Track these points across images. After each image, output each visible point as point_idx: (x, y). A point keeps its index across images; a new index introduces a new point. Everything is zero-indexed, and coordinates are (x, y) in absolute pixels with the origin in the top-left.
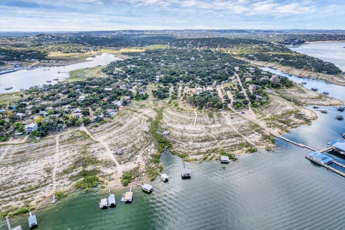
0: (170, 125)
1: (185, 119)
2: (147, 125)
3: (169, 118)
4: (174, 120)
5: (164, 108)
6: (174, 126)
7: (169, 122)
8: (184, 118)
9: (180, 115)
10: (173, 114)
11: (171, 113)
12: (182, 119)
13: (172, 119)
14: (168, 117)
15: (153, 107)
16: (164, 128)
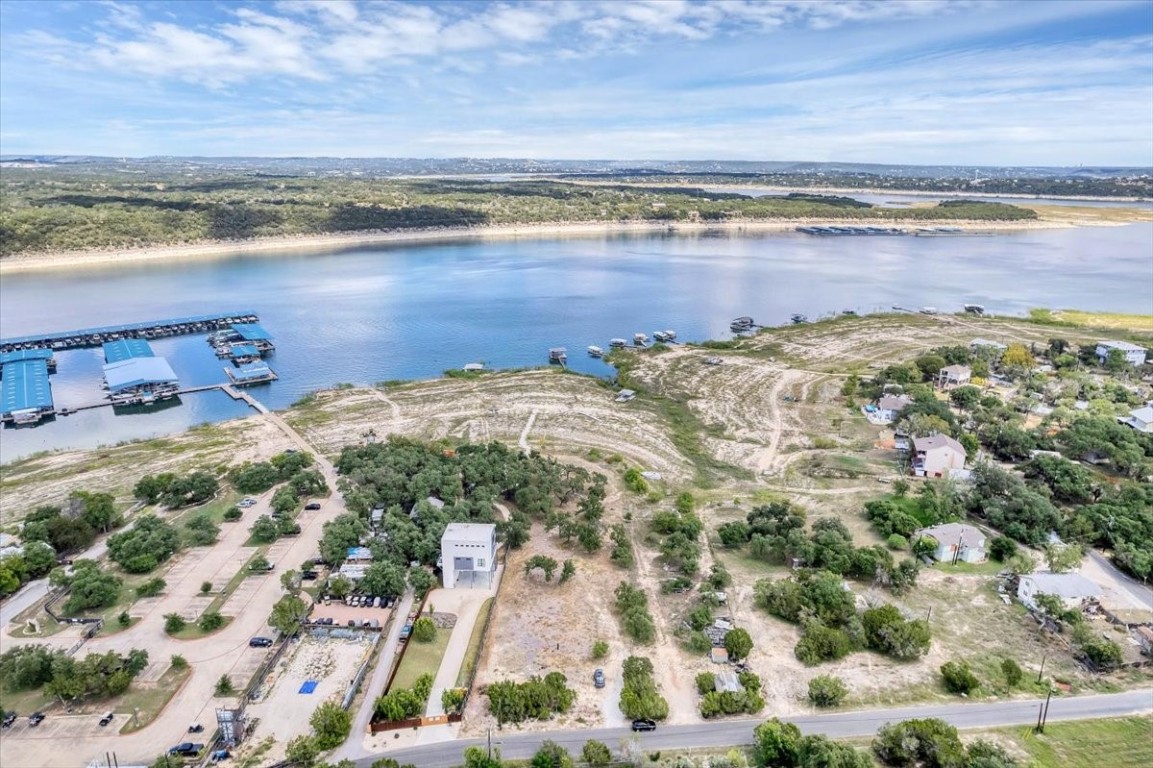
0: (625, 416)
1: (573, 428)
2: (710, 415)
3: (639, 434)
4: (616, 426)
5: (702, 485)
6: (606, 412)
7: (634, 422)
8: (577, 432)
9: (596, 442)
10: (630, 446)
11: (643, 450)
12: (586, 430)
13: (627, 429)
14: (646, 437)
15: (761, 482)
16: (644, 412)
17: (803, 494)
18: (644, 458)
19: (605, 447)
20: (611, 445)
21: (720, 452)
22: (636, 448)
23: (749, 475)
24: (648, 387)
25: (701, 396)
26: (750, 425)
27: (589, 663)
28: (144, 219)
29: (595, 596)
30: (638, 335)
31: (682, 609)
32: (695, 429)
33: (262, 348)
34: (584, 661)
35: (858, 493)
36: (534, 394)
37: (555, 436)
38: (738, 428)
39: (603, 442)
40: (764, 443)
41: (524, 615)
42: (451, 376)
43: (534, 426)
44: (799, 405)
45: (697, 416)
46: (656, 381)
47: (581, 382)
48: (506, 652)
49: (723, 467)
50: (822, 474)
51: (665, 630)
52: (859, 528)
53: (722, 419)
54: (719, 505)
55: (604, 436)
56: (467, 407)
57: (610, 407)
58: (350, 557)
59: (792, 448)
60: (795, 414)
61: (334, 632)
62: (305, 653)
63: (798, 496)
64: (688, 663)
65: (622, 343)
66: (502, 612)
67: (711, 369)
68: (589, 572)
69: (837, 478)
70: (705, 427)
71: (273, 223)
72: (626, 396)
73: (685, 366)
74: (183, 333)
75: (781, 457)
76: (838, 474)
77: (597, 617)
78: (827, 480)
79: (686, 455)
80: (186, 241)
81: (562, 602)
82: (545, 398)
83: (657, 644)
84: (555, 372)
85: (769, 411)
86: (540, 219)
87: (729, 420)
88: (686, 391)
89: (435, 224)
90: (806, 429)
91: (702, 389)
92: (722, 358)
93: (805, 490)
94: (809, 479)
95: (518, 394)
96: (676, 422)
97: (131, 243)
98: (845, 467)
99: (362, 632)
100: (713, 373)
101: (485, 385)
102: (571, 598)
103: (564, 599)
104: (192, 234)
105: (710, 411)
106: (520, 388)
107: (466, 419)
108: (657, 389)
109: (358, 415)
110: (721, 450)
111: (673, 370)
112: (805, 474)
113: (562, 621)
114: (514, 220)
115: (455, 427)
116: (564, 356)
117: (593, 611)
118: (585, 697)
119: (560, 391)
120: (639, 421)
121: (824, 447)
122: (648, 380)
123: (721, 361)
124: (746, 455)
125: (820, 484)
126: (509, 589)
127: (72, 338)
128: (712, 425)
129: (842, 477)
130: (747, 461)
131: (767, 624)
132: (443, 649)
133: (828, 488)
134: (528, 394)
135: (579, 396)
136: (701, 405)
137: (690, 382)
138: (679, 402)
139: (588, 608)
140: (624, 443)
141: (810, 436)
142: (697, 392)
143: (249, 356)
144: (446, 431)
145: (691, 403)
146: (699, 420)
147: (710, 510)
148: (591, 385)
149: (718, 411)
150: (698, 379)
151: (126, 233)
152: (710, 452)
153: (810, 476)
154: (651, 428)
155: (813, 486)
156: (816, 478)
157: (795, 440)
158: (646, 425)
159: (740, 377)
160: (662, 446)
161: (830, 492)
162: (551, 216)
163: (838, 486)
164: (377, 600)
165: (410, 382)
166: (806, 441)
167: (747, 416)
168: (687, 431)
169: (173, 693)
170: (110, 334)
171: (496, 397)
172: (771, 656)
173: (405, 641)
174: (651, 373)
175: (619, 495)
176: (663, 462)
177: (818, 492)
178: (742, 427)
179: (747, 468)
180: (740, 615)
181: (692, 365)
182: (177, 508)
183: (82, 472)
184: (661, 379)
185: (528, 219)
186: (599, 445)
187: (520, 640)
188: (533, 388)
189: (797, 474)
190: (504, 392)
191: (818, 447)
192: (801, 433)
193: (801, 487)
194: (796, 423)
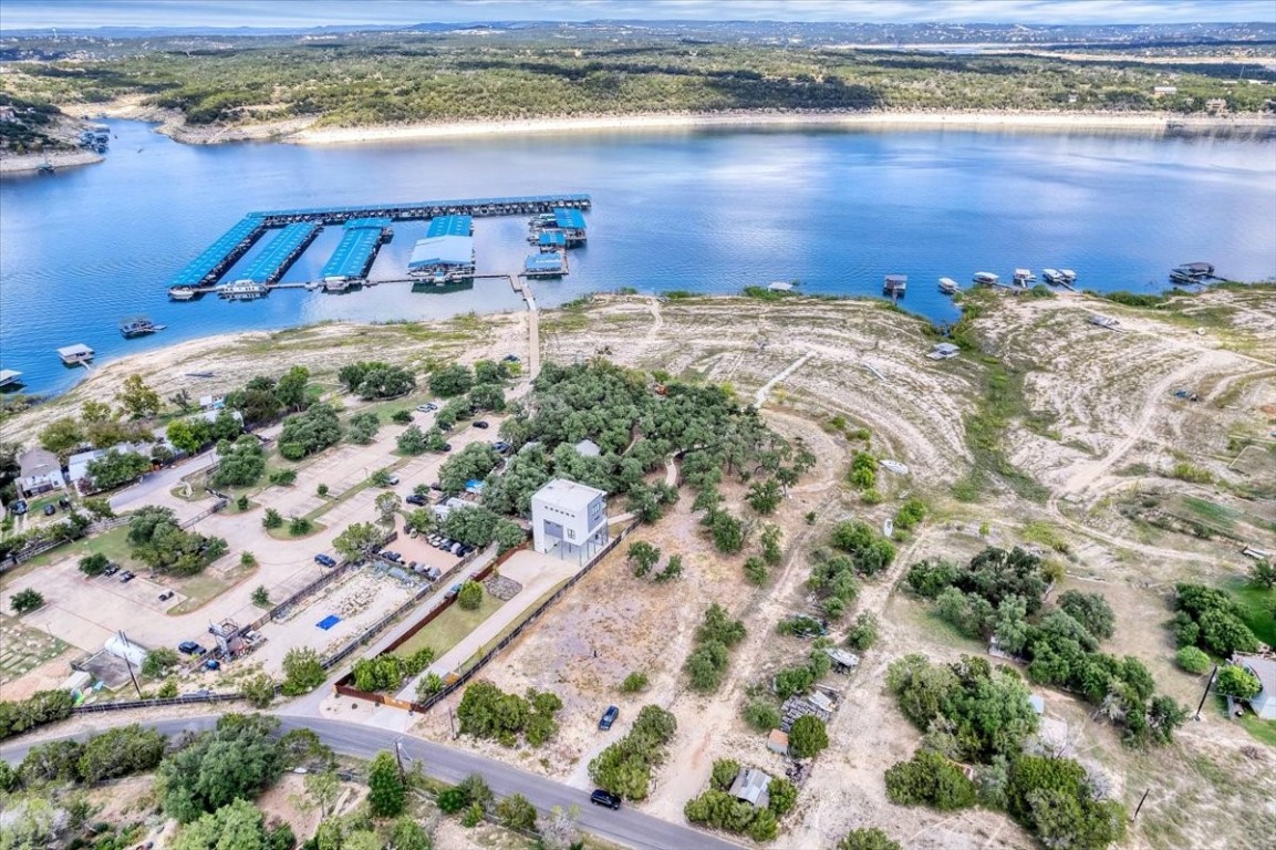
0: (924, 379)
1: (842, 383)
2: (1046, 398)
3: (925, 406)
4: (900, 391)
5: (962, 494)
6: (902, 369)
7: (930, 389)
8: (842, 390)
9: (856, 408)
10: (899, 420)
11: (912, 430)
12: (857, 388)
13: (912, 398)
14: (931, 412)
15: (1051, 509)
16: (956, 377)
17: (1100, 542)
18: (905, 439)
19: (866, 416)
20: (873, 415)
21: (1024, 453)
22: (906, 424)
23: (1041, 495)
24: (988, 344)
25: (1051, 368)
26: (1095, 424)
27: (615, 694)
28: (534, 89)
29: (692, 610)
30: (1019, 272)
31: (786, 660)
32: (1013, 413)
33: (574, 238)
34: (612, 689)
35: (1192, 562)
36: (827, 331)
37: (812, 390)
38: (1075, 422)
39: (867, 408)
40: (1098, 452)
41: (593, 607)
42: (750, 295)
43: (793, 373)
44: (1194, 407)
45: (1027, 396)
46: (1002, 337)
47: (899, 324)
48: (538, 648)
49: (1011, 475)
50: (1150, 519)
51: (741, 682)
52: (1150, 618)
53: (1060, 406)
54: (959, 529)
55: (875, 400)
56: (736, 335)
57: (913, 364)
58: (470, 490)
59: (1139, 470)
60: (1176, 420)
61: (393, 570)
62: (358, 582)
63: (1093, 542)
64: (734, 736)
65: (990, 280)
66: (573, 597)
67: (1093, 332)
68: (709, 576)
69: (1173, 531)
70: (1027, 413)
71: (660, 97)
72: (944, 353)
73: (1058, 324)
74: (516, 212)
75: (1110, 479)
76: (1177, 525)
77: (672, 638)
78: (1155, 530)
79: (971, 448)
80: (569, 113)
81: (648, 606)
82: (837, 338)
83: (716, 699)
84: (877, 307)
85: (1138, 407)
86: (979, 105)
87: (1069, 410)
88: (1035, 359)
89: (843, 105)
90: (1178, 445)
91: (1059, 359)
92: (1120, 320)
93: (1106, 536)
94: (1127, 521)
95: (807, 329)
96: (992, 399)
97: (517, 113)
98: (1195, 517)
99: (417, 578)
100: (1092, 339)
101: (778, 311)
102: (661, 604)
103: (653, 604)
104: (575, 106)
105: (1050, 392)
106: (814, 321)
107: (722, 350)
108: (997, 347)
109: (613, 326)
110: (1026, 450)
111: (1037, 326)
112: (1124, 512)
113: (627, 630)
114: (943, 105)
115: (705, 357)
116: (904, 287)
117: (674, 628)
118: (578, 735)
119: (863, 332)
120: (939, 388)
121: (1189, 479)
122: (993, 335)
123: (1117, 323)
124: (1059, 464)
125: (1138, 534)
126: (601, 572)
127: (417, 209)
128: (1039, 413)
129: (1182, 531)
130: (1053, 473)
131: (886, 720)
132: (479, 622)
133: (1147, 542)
134: (821, 330)
135: (882, 343)
136: (1043, 381)
137: (1048, 346)
138: (1015, 372)
139: (671, 623)
140: (895, 415)
141: (1179, 456)
142: (1049, 363)
143: (554, 245)
144: (690, 360)
145: (1031, 376)
146: (1027, 402)
147: (942, 532)
148: (912, 331)
149: (1060, 394)
150: (1064, 343)
151: (515, 103)
152: (1009, 450)
153: (1131, 518)
154: (948, 401)
155: (1125, 533)
156: (1138, 522)
157: (1150, 460)
158: (945, 396)
159: (1129, 350)
160: (945, 427)
161: (1146, 549)
162: (996, 101)
163: (1166, 544)
164: (456, 546)
165: (699, 295)
166: (1167, 464)
167: (1100, 409)
168: (998, 415)
169: (228, 588)
170: (448, 208)
171: (779, 328)
172: (854, 767)
173: (450, 600)
174: (1003, 325)
175: (830, 483)
176: (929, 450)
177: (1128, 545)
178: (1081, 423)
179: (1046, 484)
180: (859, 694)
181: (1069, 323)
182: (370, 399)
183: (336, 345)
184: (1010, 337)
185: (963, 103)
186: (856, 412)
187: (565, 639)
188: (831, 323)
189: (1114, 510)
190: (793, 324)
191: (1179, 476)
192: (1167, 450)
193: (1106, 531)
194: (1169, 433)
